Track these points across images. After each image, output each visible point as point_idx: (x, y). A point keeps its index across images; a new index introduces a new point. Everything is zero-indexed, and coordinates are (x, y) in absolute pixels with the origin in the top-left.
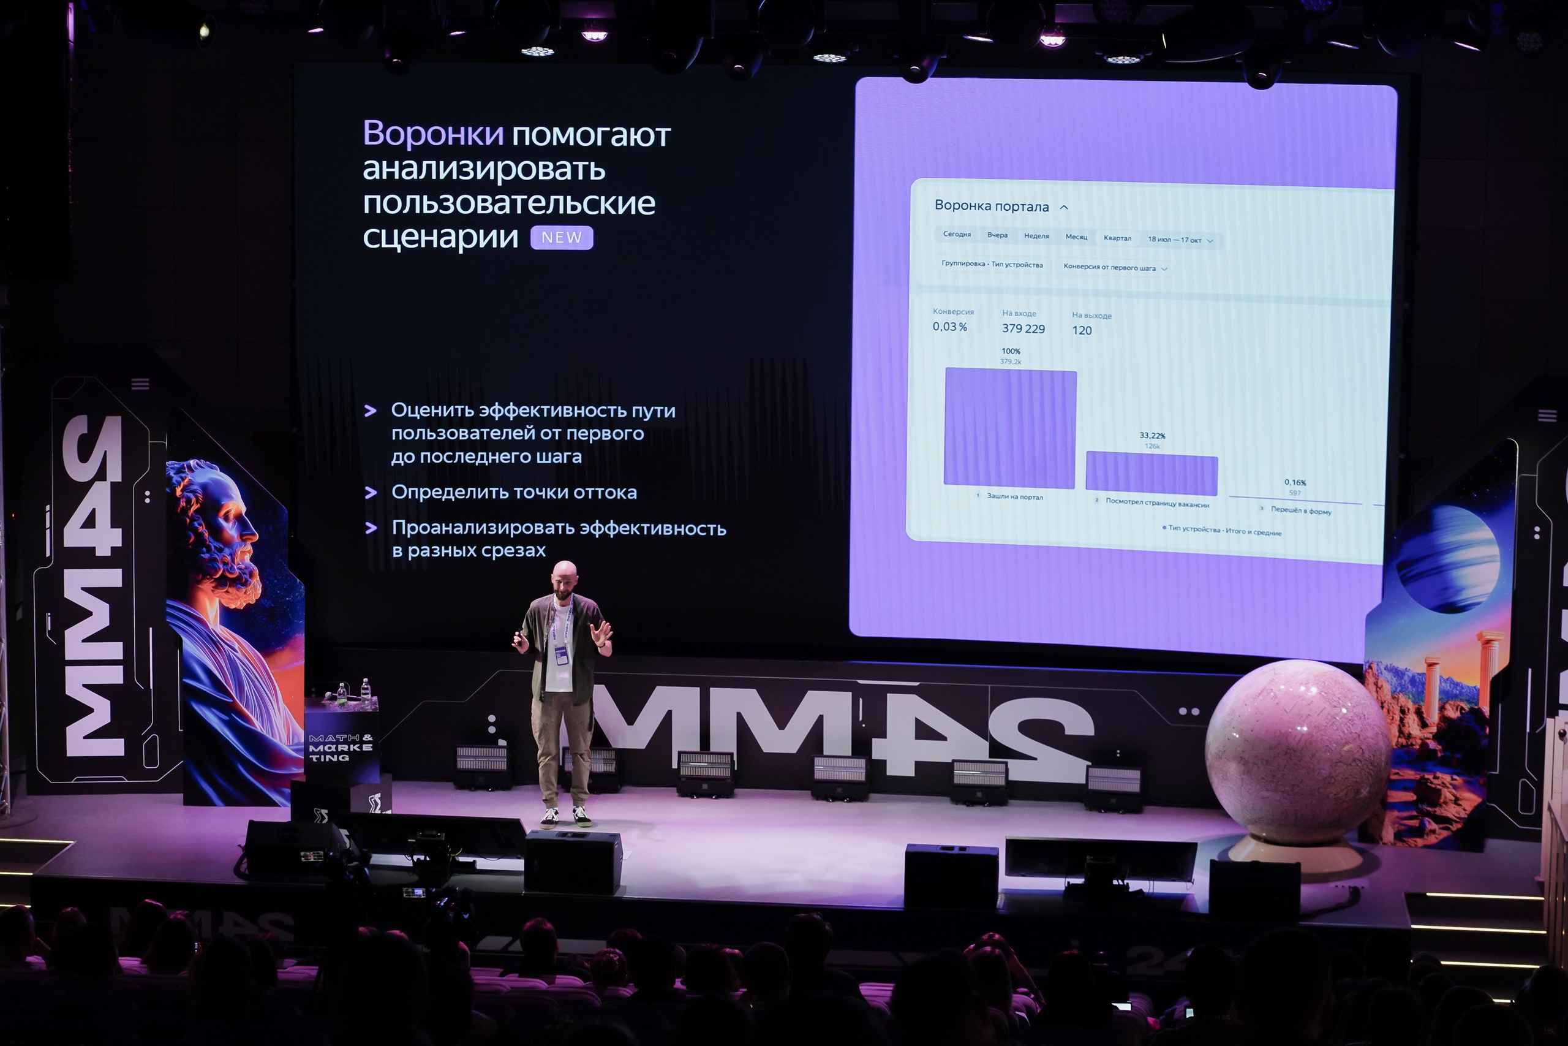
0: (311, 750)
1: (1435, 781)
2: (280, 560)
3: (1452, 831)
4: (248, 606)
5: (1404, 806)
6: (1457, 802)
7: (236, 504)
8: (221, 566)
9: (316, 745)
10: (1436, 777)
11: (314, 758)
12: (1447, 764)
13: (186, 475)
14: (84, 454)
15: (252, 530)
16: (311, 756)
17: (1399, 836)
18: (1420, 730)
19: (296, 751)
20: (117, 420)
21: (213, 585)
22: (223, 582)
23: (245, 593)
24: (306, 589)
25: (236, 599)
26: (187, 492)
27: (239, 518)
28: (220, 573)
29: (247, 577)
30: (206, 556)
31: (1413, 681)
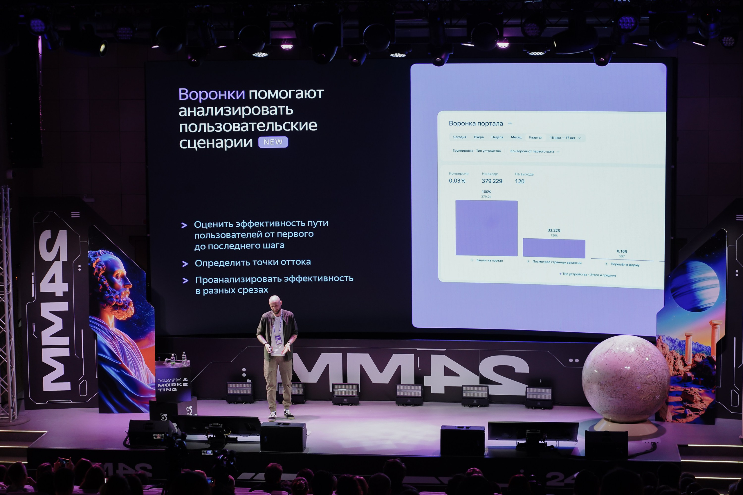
0: (158, 386)
1: (691, 392)
2: (143, 297)
3: (699, 415)
4: (128, 318)
5: (677, 403)
6: (701, 401)
7: (121, 270)
8: (115, 300)
9: (161, 384)
10: (691, 390)
11: (160, 390)
12: (696, 383)
13: (98, 257)
14: (49, 248)
15: (129, 283)
16: (159, 389)
17: (674, 418)
18: (684, 367)
19: (152, 386)
20: (65, 232)
21: (111, 309)
22: (116, 307)
23: (127, 312)
24: (155, 310)
25: (122, 315)
26: (98, 265)
27: (123, 277)
28: (114, 303)
29: (127, 305)
30: (108, 295)
31: (679, 344)
